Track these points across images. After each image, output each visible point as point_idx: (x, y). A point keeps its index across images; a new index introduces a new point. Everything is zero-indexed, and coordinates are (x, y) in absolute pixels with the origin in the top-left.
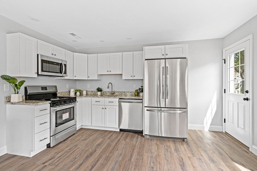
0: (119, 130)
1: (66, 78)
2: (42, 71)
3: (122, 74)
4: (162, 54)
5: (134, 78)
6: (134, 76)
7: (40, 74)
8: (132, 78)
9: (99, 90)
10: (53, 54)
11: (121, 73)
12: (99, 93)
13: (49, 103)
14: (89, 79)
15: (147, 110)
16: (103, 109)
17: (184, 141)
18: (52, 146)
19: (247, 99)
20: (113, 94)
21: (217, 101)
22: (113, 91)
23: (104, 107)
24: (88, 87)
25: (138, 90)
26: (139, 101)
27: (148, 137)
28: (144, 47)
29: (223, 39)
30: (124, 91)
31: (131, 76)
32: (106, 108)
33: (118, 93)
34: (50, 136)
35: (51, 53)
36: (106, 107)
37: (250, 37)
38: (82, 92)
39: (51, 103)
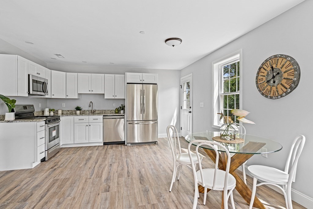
0: (102, 145)
1: (47, 96)
2: (33, 90)
3: (104, 94)
4: (140, 79)
5: (116, 98)
6: (116, 96)
7: (31, 93)
8: (113, 98)
9: (78, 109)
10: (38, 73)
11: (104, 93)
12: (78, 112)
13: (44, 121)
14: (67, 97)
15: (129, 124)
16: (87, 126)
17: (155, 144)
18: (47, 159)
19: (190, 112)
20: (93, 112)
21: (177, 115)
22: (94, 109)
23: (88, 124)
24: (63, 106)
25: (118, 108)
26: (122, 117)
27: (129, 145)
28: (126, 73)
29: (180, 71)
30: (104, 109)
31: (113, 96)
32: (90, 125)
33: (98, 111)
34: (45, 151)
35: (36, 73)
36: (90, 124)
37: (191, 74)
38: (57, 111)
39: (46, 120)
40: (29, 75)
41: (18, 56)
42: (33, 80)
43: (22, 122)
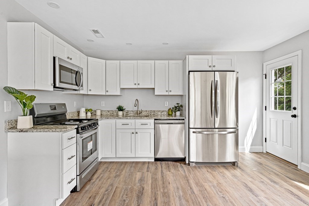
1: (81, 92)
2: (60, 82)
3: (154, 89)
4: (209, 65)
5: (170, 94)
6: (170, 91)
7: (57, 85)
8: (167, 94)
9: (120, 109)
11: (154, 87)
12: (120, 113)
13: (75, 129)
14: (107, 94)
15: (194, 132)
16: (133, 133)
17: (234, 165)
20: (139, 114)
21: (257, 119)
22: (140, 110)
23: (133, 131)
24: (102, 106)
26: (181, 121)
27: (194, 164)
28: (187, 56)
29: (263, 52)
30: (153, 110)
31: (167, 91)
32: (137, 133)
33: (145, 112)
34: (77, 176)
35: (66, 56)
36: (137, 131)
39: (78, 127)
40: (54, 58)
41: (36, 24)
42: (60, 65)
43: (40, 131)
